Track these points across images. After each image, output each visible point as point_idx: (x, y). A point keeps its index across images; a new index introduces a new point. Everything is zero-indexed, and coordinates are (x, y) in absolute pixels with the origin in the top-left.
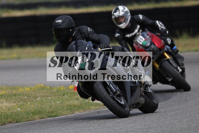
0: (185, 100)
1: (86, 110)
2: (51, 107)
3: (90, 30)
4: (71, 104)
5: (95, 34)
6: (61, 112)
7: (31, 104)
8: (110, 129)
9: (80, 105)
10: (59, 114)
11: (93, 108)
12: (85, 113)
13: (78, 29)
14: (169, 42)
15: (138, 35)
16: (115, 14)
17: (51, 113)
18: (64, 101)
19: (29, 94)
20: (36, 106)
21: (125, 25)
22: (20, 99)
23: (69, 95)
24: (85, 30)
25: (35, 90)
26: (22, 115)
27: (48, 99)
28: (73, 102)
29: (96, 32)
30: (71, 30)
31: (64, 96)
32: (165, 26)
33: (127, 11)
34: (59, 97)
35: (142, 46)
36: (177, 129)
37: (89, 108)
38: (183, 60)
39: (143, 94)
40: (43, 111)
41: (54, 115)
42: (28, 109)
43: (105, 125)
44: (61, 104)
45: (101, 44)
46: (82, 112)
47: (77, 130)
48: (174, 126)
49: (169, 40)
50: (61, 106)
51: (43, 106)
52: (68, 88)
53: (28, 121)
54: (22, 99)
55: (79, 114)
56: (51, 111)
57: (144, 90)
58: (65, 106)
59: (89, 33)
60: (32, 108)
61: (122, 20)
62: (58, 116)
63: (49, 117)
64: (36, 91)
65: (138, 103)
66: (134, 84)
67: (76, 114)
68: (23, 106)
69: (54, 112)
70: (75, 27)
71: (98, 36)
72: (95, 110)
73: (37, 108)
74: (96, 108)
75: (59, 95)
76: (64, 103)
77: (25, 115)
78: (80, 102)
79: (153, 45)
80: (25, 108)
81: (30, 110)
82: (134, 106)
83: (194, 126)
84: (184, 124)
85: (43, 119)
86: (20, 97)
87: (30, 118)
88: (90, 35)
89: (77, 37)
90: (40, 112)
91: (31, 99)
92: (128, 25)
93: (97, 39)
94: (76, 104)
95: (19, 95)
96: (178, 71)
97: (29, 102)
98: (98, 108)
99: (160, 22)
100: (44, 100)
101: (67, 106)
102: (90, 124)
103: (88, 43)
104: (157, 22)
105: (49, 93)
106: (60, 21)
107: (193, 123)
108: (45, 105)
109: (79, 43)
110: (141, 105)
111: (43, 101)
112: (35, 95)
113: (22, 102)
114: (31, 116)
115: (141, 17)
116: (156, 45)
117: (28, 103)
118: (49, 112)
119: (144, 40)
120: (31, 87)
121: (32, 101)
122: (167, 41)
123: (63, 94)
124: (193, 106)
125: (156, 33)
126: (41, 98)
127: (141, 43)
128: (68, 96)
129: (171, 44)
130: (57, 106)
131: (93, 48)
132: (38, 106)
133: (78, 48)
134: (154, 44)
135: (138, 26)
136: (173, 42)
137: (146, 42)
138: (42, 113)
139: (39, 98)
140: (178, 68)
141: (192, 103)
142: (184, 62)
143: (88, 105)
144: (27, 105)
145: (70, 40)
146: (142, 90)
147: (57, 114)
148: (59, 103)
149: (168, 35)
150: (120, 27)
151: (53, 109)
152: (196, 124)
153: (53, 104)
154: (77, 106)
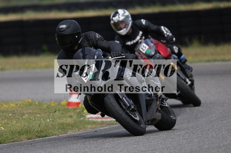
0: (195, 118)
1: (81, 129)
2: (40, 125)
3: (99, 36)
4: (63, 122)
5: (105, 41)
6: (52, 132)
7: (17, 123)
8: (109, 151)
9: (74, 123)
10: (49, 133)
11: (89, 126)
12: (79, 133)
13: (85, 35)
14: (176, 51)
15: (141, 42)
16: (114, 18)
17: (40, 132)
18: (55, 119)
19: (14, 111)
20: (23, 125)
21: (125, 31)
22: (4, 117)
23: (62, 112)
24: (93, 36)
25: (22, 106)
26: (6, 135)
27: (37, 116)
28: (66, 120)
29: (105, 39)
30: (77, 37)
31: (55, 113)
32: (171, 32)
33: (128, 15)
34: (49, 113)
35: (145, 55)
36: (186, 151)
37: (84, 127)
38: (191, 71)
39: (160, 108)
40: (30, 130)
41: (44, 135)
42: (13, 129)
43: (103, 146)
44: (52, 123)
45: (112, 52)
46: (76, 131)
47: (70, 152)
48: (182, 148)
49: (176, 49)
50: (52, 125)
51: (30, 124)
52: (59, 104)
53: (13, 141)
54: (6, 117)
55: (73, 134)
56: (41, 131)
57: (160, 104)
58: (57, 125)
59: (97, 39)
60: (17, 127)
61: (122, 26)
62: (48, 136)
63: (37, 137)
64: (22, 108)
65: (154, 119)
66: (149, 97)
67: (70, 134)
68: (7, 125)
69: (43, 131)
70: (81, 33)
71: (108, 43)
72: (91, 129)
73: (24, 127)
74: (93, 127)
75: (49, 112)
76: (55, 121)
77: (10, 135)
78: (75, 120)
79: (158, 54)
80: (10, 127)
81: (15, 129)
82: (150, 122)
83: (206, 147)
84: (194, 145)
85: (31, 139)
86: (4, 114)
87: (15, 139)
88: (99, 42)
89: (83, 44)
90: (27, 132)
91: (17, 117)
92: (129, 31)
93: (106, 46)
94: (69, 123)
95: (3, 112)
96: (187, 83)
97: (15, 121)
98: (95, 127)
99: (165, 28)
100: (32, 118)
101: (59, 125)
102: (86, 145)
103: (97, 51)
104: (162, 27)
105: (37, 110)
106: (64, 26)
107: (205, 144)
108: (33, 124)
109: (86, 50)
110: (157, 121)
111: (30, 119)
112: (21, 112)
113: (6, 120)
114: (17, 136)
115: (143, 22)
116: (162, 54)
117: (13, 122)
118: (37, 132)
119: (148, 49)
120: (17, 102)
121: (18, 119)
122: (174, 49)
123: (54, 111)
124: (204, 124)
125: (162, 41)
126: (28, 115)
127: (144, 52)
128: (60, 113)
129: (178, 53)
130: (47, 124)
131: (103, 57)
132: (25, 124)
133: (86, 56)
134: (160, 53)
135: (141, 33)
136: (181, 51)
137: (150, 51)
138: (30, 132)
139: (26, 115)
140: (186, 80)
141: (203, 121)
142: (192, 73)
143: (83, 123)
144: (12, 124)
145: (76, 48)
146: (158, 104)
147: (47, 135)
148: (50, 121)
149: (174, 42)
150: (120, 34)
151: (42, 128)
152: (208, 145)
153: (43, 122)
154: (71, 124)
